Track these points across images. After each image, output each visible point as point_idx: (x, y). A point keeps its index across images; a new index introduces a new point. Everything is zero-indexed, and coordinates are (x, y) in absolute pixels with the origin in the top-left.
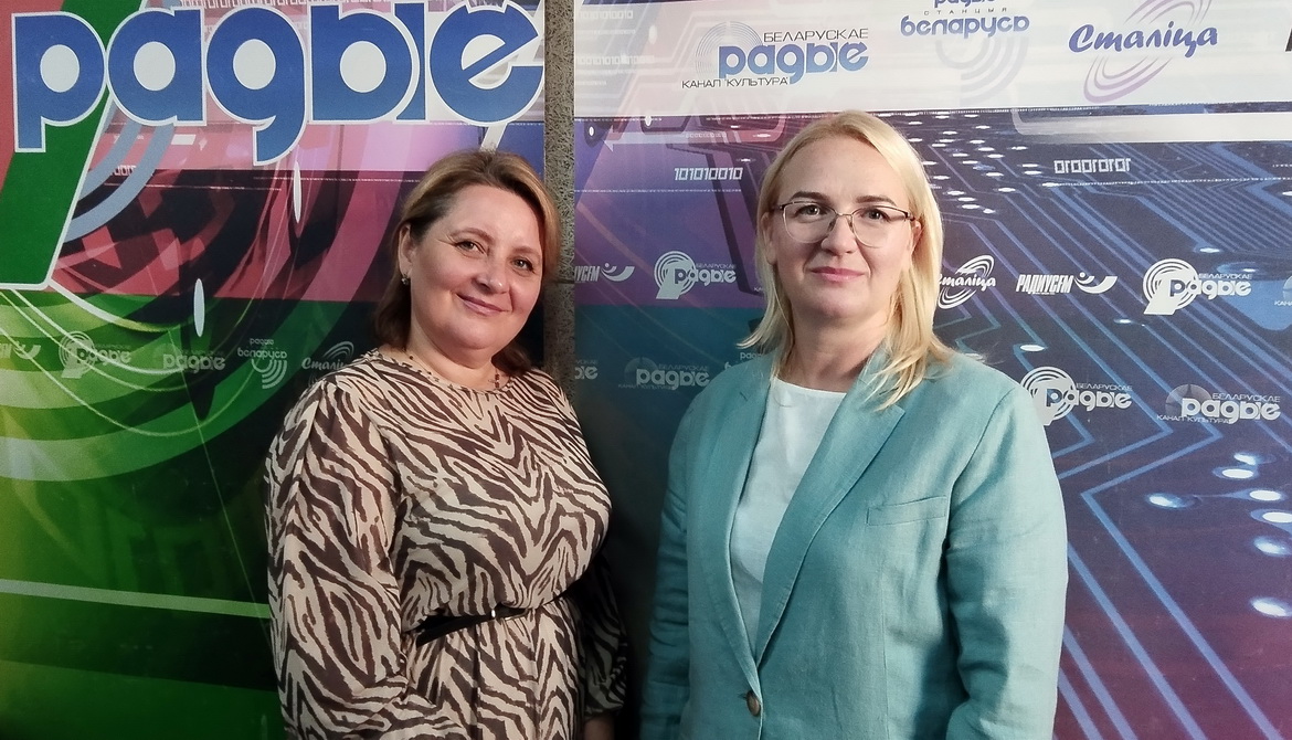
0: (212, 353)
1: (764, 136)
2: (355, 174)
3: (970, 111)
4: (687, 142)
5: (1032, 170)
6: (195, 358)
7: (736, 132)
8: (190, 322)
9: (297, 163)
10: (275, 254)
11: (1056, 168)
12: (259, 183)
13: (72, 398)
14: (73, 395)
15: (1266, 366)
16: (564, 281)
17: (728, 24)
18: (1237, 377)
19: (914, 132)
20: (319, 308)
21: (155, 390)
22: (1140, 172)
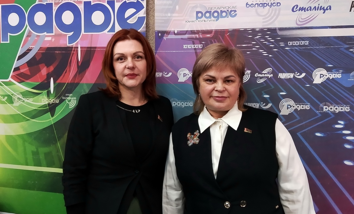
0: (55, 98)
1: (208, 36)
2: (95, 48)
3: (265, 28)
4: (187, 37)
5: (282, 44)
6: (51, 100)
7: (200, 35)
8: (49, 90)
9: (79, 45)
10: (73, 71)
11: (289, 44)
12: (69, 51)
13: (16, 111)
15: (346, 97)
17: (198, 5)
18: (338, 100)
19: (250, 34)
20: (85, 85)
21: (40, 109)
22: (311, 45)
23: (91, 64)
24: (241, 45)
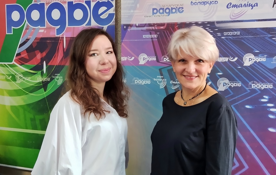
0: (47, 77)
1: (162, 28)
3: (206, 22)
4: (145, 29)
5: (219, 34)
6: (44, 78)
7: (156, 27)
8: (43, 71)
9: (64, 36)
10: (60, 56)
11: (224, 34)
12: (57, 40)
14: (18, 87)
15: (270, 77)
17: (154, 3)
18: (263, 79)
21: (36, 85)
22: (242, 35)
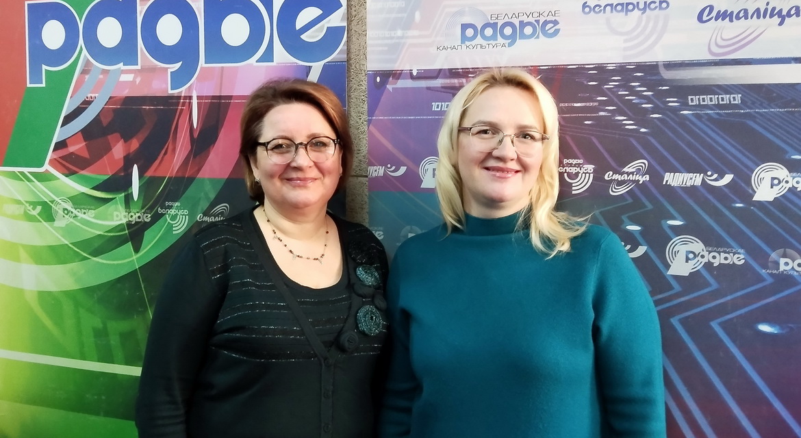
0: (143, 211)
2: (230, 97)
3: (630, 64)
4: (440, 86)
5: (673, 102)
8: (130, 192)
9: (194, 91)
10: (181, 149)
11: (690, 101)
12: (172, 104)
13: (60, 239)
14: (60, 237)
16: (362, 176)
17: (467, 9)
19: (592, 78)
20: (208, 182)
21: (109, 234)
22: (748, 104)
23: (221, 135)
24: (570, 105)
